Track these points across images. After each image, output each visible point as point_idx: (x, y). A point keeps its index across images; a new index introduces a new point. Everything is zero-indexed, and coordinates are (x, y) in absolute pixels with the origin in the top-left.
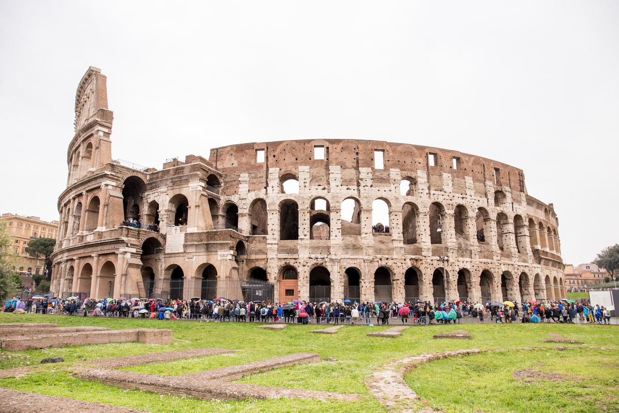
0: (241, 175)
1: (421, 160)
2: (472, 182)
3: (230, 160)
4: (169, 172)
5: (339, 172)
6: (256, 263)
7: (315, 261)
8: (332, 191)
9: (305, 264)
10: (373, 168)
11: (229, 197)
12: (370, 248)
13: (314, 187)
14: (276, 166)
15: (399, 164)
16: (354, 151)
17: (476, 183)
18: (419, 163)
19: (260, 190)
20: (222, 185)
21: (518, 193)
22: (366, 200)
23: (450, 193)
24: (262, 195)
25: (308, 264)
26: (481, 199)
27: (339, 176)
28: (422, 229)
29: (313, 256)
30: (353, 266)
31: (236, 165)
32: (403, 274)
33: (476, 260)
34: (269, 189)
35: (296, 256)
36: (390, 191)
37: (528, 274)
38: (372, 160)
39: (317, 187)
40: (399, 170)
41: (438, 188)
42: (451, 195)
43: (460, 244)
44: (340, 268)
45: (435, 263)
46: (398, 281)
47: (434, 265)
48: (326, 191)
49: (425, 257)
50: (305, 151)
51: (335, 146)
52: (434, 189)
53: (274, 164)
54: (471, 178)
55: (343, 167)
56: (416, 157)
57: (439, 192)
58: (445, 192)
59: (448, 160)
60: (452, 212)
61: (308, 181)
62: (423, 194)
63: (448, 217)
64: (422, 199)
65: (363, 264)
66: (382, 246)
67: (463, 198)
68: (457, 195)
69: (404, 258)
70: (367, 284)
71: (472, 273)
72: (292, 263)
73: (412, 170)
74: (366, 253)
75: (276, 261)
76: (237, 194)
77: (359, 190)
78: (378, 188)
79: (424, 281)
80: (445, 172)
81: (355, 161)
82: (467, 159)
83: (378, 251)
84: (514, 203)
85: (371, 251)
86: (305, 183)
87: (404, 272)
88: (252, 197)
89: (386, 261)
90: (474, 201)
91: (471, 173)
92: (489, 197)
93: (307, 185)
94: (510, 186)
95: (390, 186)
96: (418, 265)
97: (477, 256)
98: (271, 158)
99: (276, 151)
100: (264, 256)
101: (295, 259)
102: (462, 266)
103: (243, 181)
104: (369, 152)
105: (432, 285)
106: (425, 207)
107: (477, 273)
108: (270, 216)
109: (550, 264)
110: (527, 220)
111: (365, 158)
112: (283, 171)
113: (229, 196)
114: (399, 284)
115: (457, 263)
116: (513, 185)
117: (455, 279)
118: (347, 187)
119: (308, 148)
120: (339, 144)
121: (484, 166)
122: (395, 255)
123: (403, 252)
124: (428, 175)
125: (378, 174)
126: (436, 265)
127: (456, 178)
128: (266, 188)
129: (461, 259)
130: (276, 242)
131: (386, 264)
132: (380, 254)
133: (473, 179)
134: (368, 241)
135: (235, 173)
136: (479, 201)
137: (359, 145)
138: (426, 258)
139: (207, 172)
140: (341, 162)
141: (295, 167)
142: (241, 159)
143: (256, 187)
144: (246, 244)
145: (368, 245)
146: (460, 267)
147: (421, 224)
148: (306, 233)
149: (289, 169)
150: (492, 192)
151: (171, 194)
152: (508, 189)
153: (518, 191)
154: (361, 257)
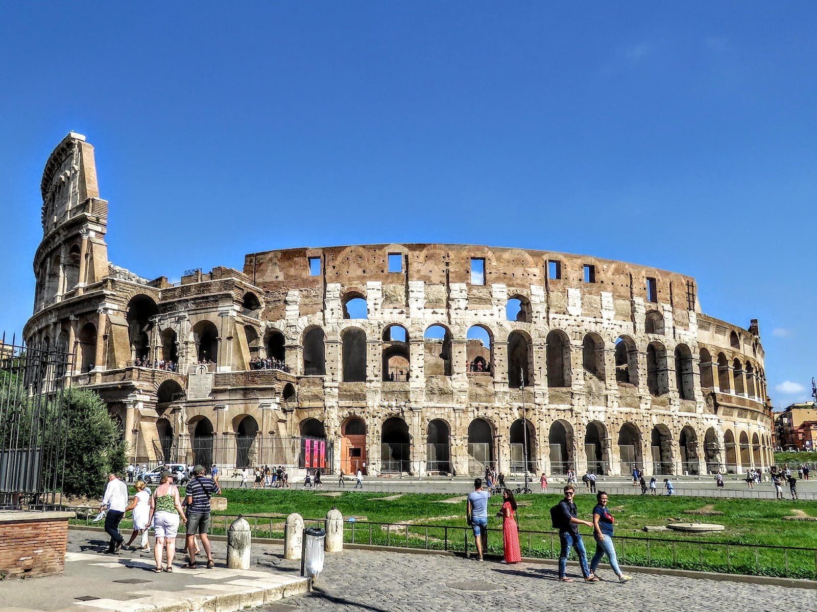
0: (289, 293)
1: (536, 271)
2: (611, 300)
3: (273, 271)
4: (190, 289)
5: (422, 289)
6: (310, 413)
7: (389, 411)
8: (412, 316)
9: (376, 414)
10: (468, 284)
11: (272, 323)
12: (462, 393)
13: (387, 311)
14: (336, 280)
15: (505, 278)
16: (443, 260)
17: (617, 301)
18: (535, 275)
19: (314, 313)
20: (263, 305)
21: (685, 312)
22: (458, 328)
23: (578, 316)
24: (317, 320)
25: (380, 415)
26: (624, 324)
27: (423, 295)
28: (536, 367)
29: (386, 403)
30: (439, 417)
31: (281, 278)
32: (508, 428)
33: (614, 409)
34: (328, 312)
35: (363, 404)
36: (492, 315)
37: (696, 429)
38: (468, 272)
39: (391, 310)
40: (504, 286)
41: (559, 309)
42: (579, 319)
43: (590, 387)
44: (423, 420)
45: (553, 413)
46: (500, 438)
47: (552, 416)
48: (404, 316)
49: (539, 405)
50: (376, 261)
51: (417, 253)
52: (555, 311)
53: (334, 278)
54: (611, 294)
55: (428, 281)
56: (530, 267)
57: (561, 316)
58: (571, 315)
59: (577, 269)
60: (579, 343)
61: (380, 301)
62: (538, 318)
63: (574, 351)
64: (537, 326)
65: (452, 415)
66: (480, 391)
67: (596, 323)
68: (588, 319)
69: (510, 406)
70: (458, 441)
71: (607, 427)
72: (358, 413)
73: (523, 286)
74: (457, 400)
75: (337, 411)
76: (284, 318)
77: (449, 315)
78: (474, 312)
79: (537, 437)
80: (571, 287)
81: (445, 274)
82: (605, 267)
83: (474, 397)
84: (677, 327)
85: (464, 397)
86: (375, 304)
87: (510, 425)
88: (303, 323)
89: (485, 411)
90: (613, 326)
91: (610, 288)
92: (636, 321)
93: (378, 307)
94: (672, 303)
95: (492, 308)
96: (530, 416)
97: (616, 404)
98: (329, 271)
99: (336, 259)
100: (320, 404)
101: (362, 408)
102: (592, 417)
103: (291, 302)
104: (463, 261)
105: (548, 444)
106: (540, 337)
107: (614, 427)
108: (328, 350)
109: (736, 413)
110: (698, 350)
111: (457, 270)
112: (346, 288)
113: (273, 321)
114: (501, 441)
115: (584, 414)
116: (676, 300)
117: (581, 436)
118: (432, 310)
119: (380, 257)
120: (421, 251)
121: (631, 275)
122: (497, 402)
123: (507, 398)
124: (547, 291)
125: (475, 291)
126: (555, 417)
127: (587, 295)
128: (322, 311)
129: (591, 408)
130: (336, 384)
131: (485, 414)
132: (476, 401)
133: (613, 296)
134: (460, 383)
135: (280, 290)
136: (621, 326)
137: (450, 252)
138: (541, 406)
139: (243, 290)
140: (425, 276)
141: (361, 283)
142: (288, 271)
143: (310, 309)
144: (296, 387)
145: (460, 389)
146: (589, 419)
147: (535, 359)
148: (376, 373)
149: (353, 286)
150: (641, 312)
151: (195, 320)
152: (668, 307)
153: (684, 309)
154: (450, 405)
